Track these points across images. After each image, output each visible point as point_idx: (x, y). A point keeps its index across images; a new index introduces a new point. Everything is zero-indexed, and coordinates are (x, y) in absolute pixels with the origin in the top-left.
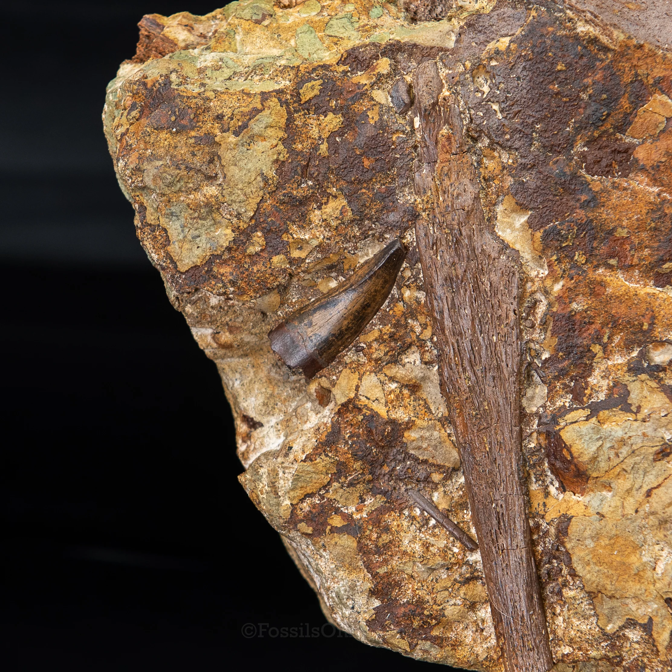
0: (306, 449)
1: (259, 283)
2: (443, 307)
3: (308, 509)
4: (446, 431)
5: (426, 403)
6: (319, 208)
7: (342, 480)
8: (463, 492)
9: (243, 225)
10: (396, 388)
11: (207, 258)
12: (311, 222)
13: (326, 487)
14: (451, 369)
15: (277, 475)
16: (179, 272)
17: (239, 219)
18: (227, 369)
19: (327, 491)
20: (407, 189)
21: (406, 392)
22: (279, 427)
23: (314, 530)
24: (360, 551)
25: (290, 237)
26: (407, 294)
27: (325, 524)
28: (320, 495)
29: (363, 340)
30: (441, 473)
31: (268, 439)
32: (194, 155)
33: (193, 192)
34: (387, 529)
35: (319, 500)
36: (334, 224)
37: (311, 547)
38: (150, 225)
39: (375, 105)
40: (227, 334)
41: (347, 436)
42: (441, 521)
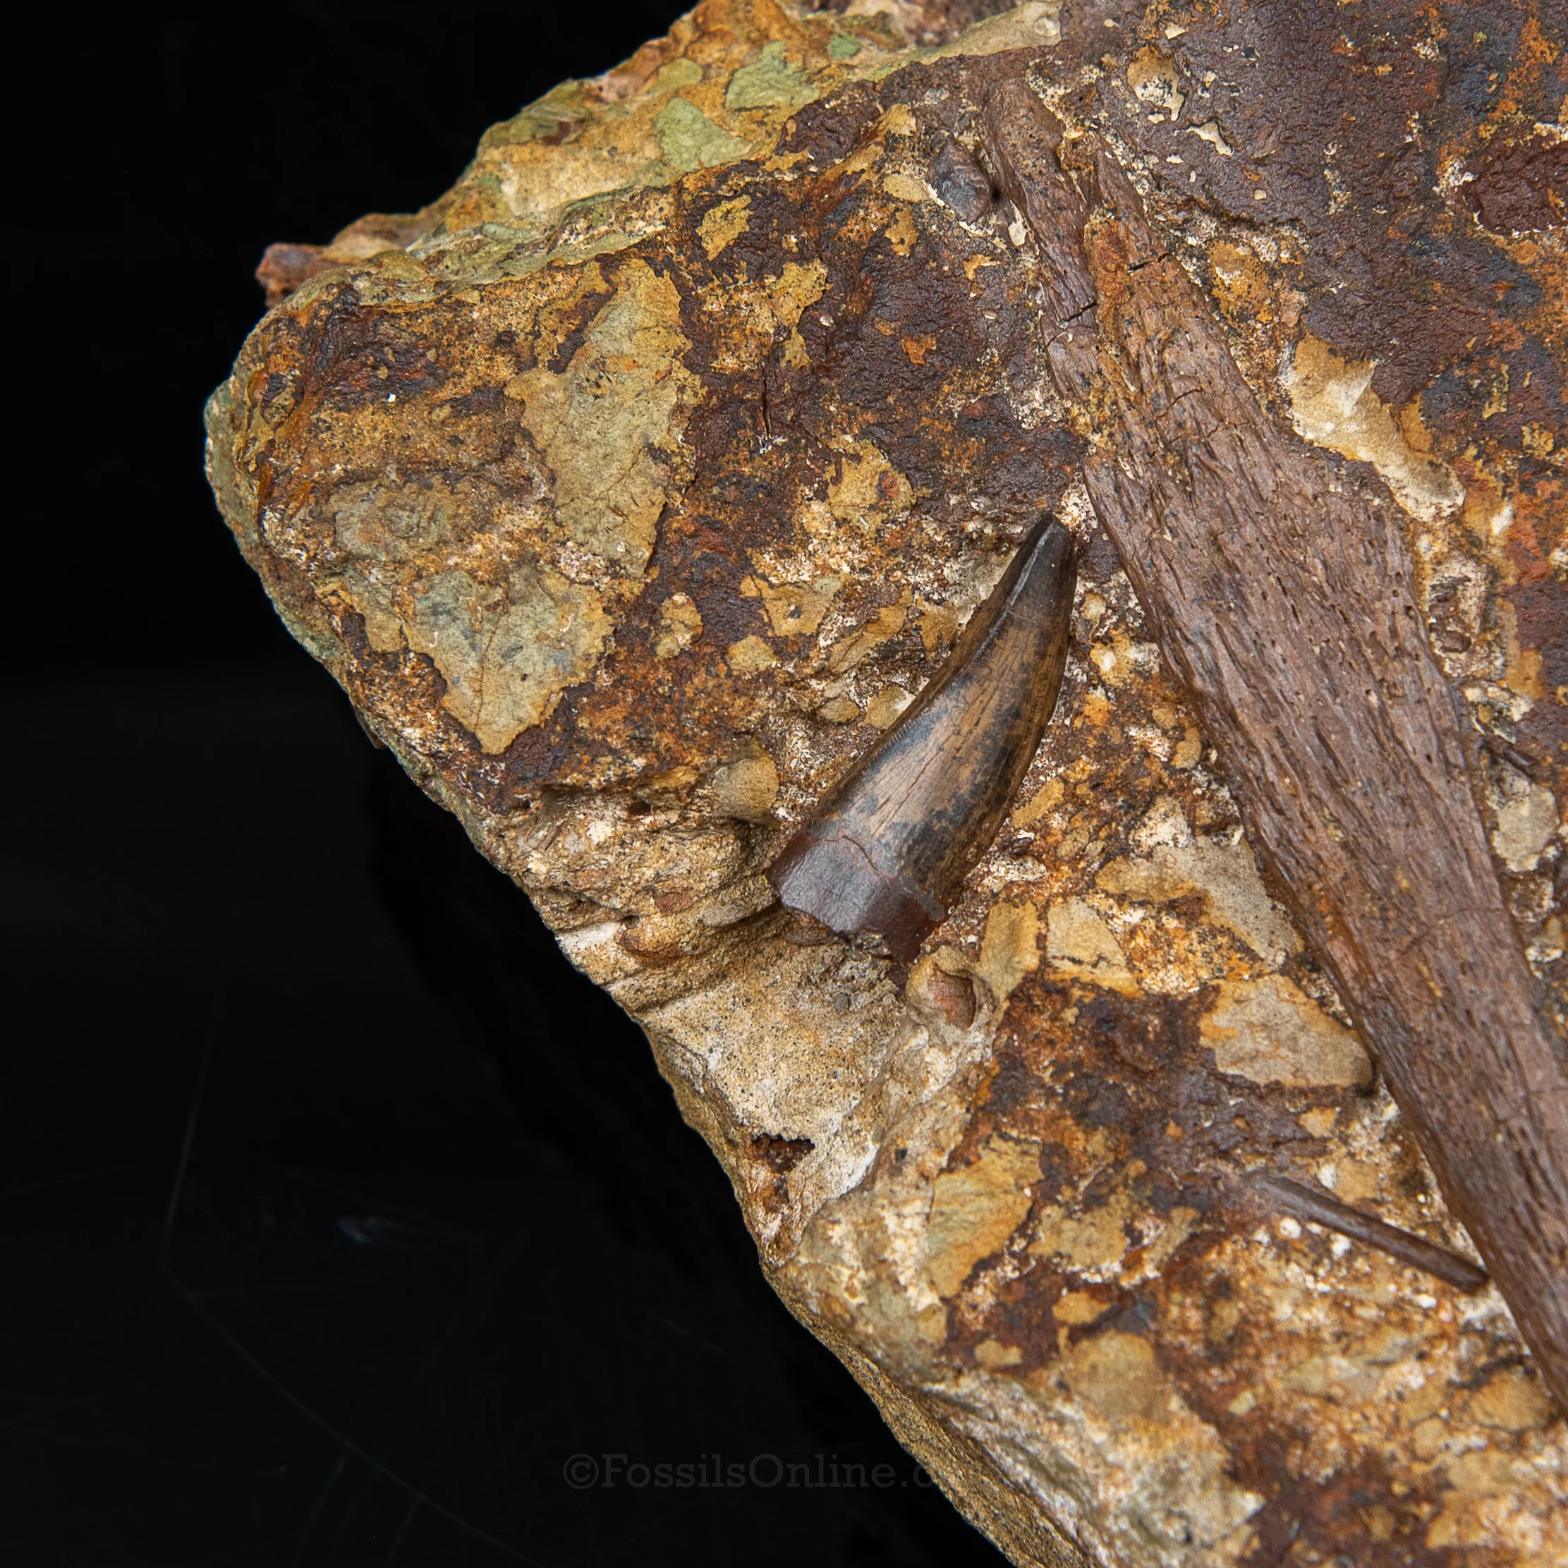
0: (943, 1141)
1: (708, 728)
2: (1215, 656)
3: (991, 1300)
4: (1308, 996)
5: (1233, 938)
6: (822, 495)
7: (1066, 1194)
8: (1401, 1143)
9: (630, 589)
10: (1143, 919)
11: (555, 699)
12: (807, 536)
13: (1027, 1227)
14: (1280, 812)
15: (884, 1229)
16: (489, 757)
17: (615, 576)
18: (680, 1034)
19: (1032, 1239)
20: (1037, 395)
21: (1171, 923)
22: (856, 1123)
23: (1025, 1353)
24: (1166, 1369)
25: (763, 584)
26: (1105, 661)
27: (1049, 1326)
28: (1013, 1255)
29: (1020, 824)
30: (1326, 1107)
31: (835, 1169)
32: (455, 441)
33: (477, 536)
34: (1225, 1288)
35: (1014, 1269)
36: (868, 526)
37: (1028, 1406)
38: (384, 655)
39: (897, 210)
40: (657, 918)
41: (1046, 1076)
42: (1363, 1231)
